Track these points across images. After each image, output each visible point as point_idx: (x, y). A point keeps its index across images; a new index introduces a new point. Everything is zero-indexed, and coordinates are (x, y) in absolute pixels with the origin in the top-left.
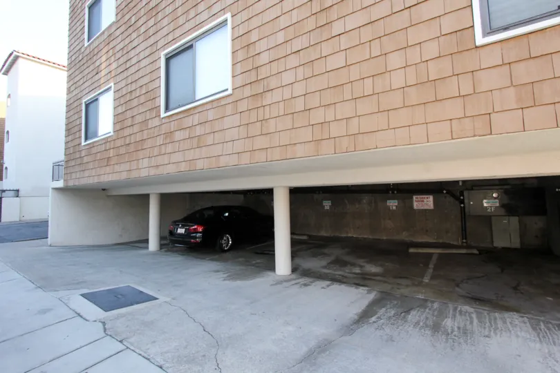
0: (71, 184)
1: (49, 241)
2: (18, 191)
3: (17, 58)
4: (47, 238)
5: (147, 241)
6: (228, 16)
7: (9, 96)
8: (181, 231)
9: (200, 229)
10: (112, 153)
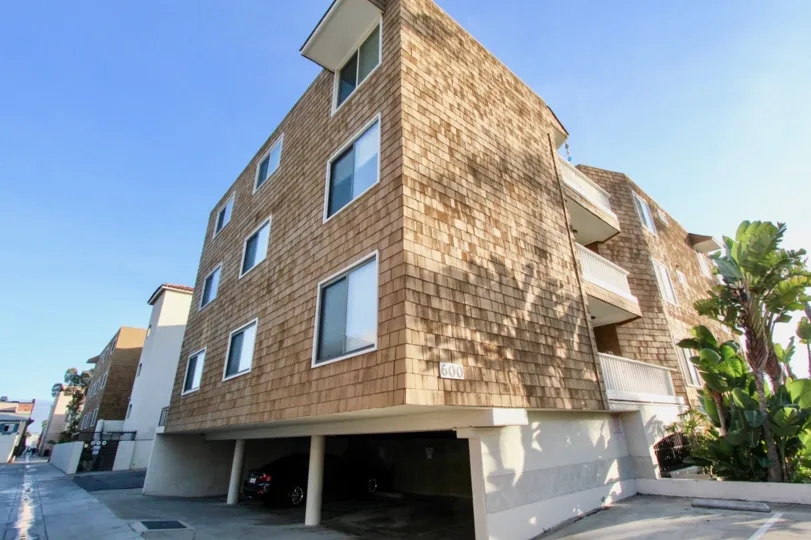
0: (169, 430)
1: (144, 490)
2: (135, 433)
3: (164, 290)
4: (142, 487)
5: (226, 496)
6: (256, 319)
7: (150, 327)
8: (253, 480)
9: (268, 479)
10: (196, 406)
